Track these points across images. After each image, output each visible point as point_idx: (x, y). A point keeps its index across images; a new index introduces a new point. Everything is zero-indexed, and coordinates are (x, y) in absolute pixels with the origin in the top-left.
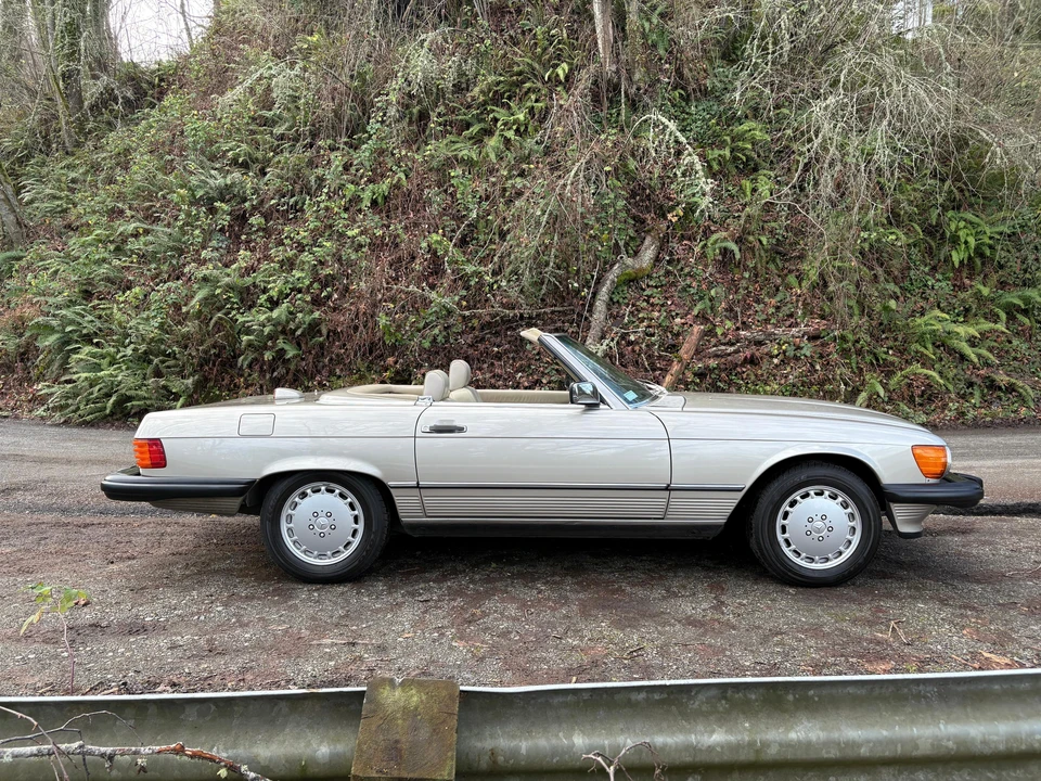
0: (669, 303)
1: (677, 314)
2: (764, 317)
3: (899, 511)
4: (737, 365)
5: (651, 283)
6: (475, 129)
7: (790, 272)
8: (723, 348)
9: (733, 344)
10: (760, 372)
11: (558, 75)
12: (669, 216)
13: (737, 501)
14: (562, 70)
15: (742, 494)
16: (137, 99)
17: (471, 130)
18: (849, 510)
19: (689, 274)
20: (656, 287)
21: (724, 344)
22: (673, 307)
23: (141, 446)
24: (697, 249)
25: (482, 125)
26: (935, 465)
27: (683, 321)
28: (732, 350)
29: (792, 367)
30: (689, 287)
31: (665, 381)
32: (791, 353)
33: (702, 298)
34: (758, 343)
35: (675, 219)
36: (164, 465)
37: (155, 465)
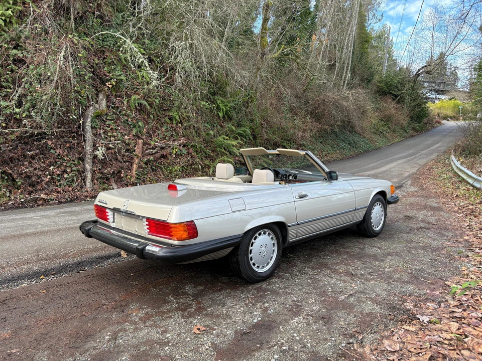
0: (119, 128)
1: (125, 134)
2: (163, 136)
4: (158, 159)
5: (108, 118)
7: (166, 116)
8: (151, 150)
9: (154, 149)
10: (168, 161)
12: (107, 84)
13: (366, 211)
15: (367, 208)
19: (125, 115)
20: (111, 120)
21: (151, 149)
22: (122, 131)
24: (125, 103)
26: (393, 191)
27: (129, 137)
28: (154, 151)
29: (180, 159)
30: (127, 121)
31: (133, 168)
32: (179, 153)
33: (135, 127)
34: (162, 148)
35: (110, 86)
36: (196, 236)
37: (191, 237)
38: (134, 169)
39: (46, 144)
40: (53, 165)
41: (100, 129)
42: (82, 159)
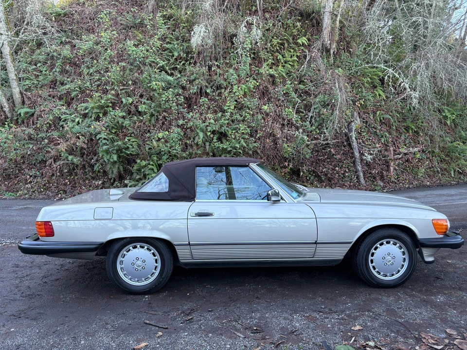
0: (371, 138)
3: (426, 252)
4: (404, 163)
8: (398, 156)
9: (400, 154)
10: (412, 165)
12: (357, 104)
13: (349, 248)
14: (305, 41)
15: (351, 245)
18: (402, 250)
20: (365, 132)
21: (397, 154)
22: (373, 140)
23: (40, 225)
26: (442, 229)
27: (379, 145)
28: (400, 156)
29: (421, 163)
30: (376, 132)
31: (390, 169)
32: (421, 158)
33: (382, 137)
34: (405, 154)
35: (359, 105)
36: (53, 235)
37: (48, 235)
38: (392, 171)
39: (330, 151)
40: (337, 167)
41: (359, 139)
42: (354, 162)
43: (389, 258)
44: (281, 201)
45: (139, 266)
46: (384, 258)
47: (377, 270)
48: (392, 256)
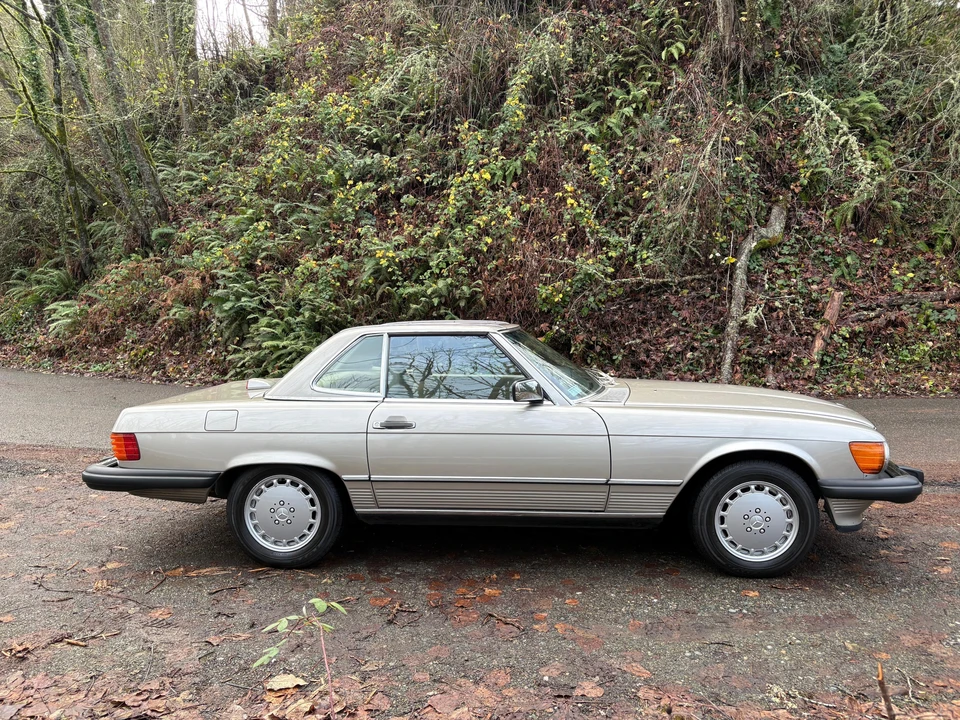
1: (814, 281)
2: (900, 282)
3: (837, 507)
4: (880, 329)
5: (784, 251)
6: (592, 107)
7: (919, 237)
8: (865, 313)
11: (672, 54)
12: (792, 186)
13: (675, 495)
14: (677, 49)
15: (679, 489)
16: (250, 86)
17: (589, 107)
18: (788, 507)
19: (820, 242)
20: (789, 255)
21: (865, 309)
22: (808, 274)
23: (118, 439)
24: (825, 218)
25: (599, 103)
26: (873, 461)
28: (873, 314)
30: (822, 255)
33: (837, 265)
34: (897, 307)
35: (798, 190)
36: (138, 458)
37: (130, 458)
41: (764, 272)
42: (721, 328)
43: (757, 518)
44: (546, 402)
45: (282, 517)
46: (746, 517)
47: (730, 538)
48: (765, 516)
